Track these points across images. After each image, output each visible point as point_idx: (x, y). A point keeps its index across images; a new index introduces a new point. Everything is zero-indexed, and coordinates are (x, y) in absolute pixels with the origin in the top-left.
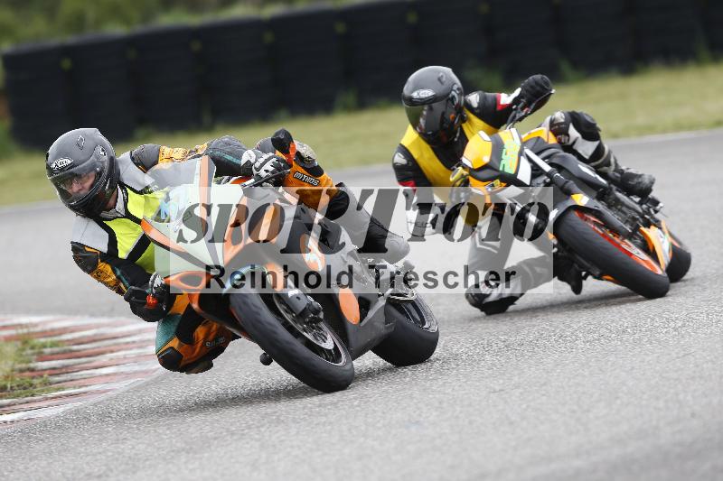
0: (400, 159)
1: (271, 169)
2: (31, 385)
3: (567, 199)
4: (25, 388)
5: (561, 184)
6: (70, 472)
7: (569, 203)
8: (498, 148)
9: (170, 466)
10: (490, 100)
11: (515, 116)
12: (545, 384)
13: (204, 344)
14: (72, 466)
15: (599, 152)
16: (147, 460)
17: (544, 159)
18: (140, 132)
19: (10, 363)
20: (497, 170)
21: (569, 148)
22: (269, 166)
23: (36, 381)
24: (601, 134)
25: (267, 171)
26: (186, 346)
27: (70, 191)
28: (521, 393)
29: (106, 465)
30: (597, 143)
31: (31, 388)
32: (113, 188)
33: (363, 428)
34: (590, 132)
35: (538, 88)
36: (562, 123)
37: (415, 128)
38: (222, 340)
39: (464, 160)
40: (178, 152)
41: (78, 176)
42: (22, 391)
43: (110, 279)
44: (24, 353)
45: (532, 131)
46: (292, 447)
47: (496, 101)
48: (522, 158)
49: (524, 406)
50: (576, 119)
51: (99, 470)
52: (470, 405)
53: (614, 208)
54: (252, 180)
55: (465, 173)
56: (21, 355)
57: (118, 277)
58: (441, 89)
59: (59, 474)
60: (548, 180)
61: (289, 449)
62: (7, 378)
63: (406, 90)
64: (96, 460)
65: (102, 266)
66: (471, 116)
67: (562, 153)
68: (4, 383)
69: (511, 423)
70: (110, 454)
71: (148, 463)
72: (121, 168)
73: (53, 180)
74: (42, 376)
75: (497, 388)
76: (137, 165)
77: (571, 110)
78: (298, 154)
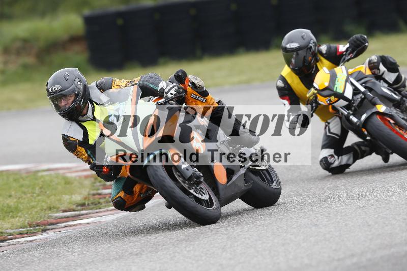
0: (280, 84)
1: (174, 93)
2: (99, 203)
3: (373, 108)
4: (96, 205)
5: (370, 99)
6: (121, 252)
7: (374, 110)
8: (333, 77)
9: (177, 248)
10: (333, 49)
11: (344, 59)
12: (388, 203)
13: (139, 195)
14: (121, 248)
15: (398, 79)
16: (164, 245)
17: (361, 85)
18: (161, 60)
19: (88, 190)
20: (333, 91)
21: (380, 78)
22: (173, 91)
23: (101, 201)
24: (400, 69)
25: (172, 94)
26: (128, 196)
27: (60, 105)
28: (375, 209)
29: (141, 248)
30: (397, 74)
31: (99, 205)
32: (85, 103)
33: (285, 228)
34: (392, 67)
35: (358, 42)
36: (374, 63)
37: (289, 66)
38: (150, 193)
39: (315, 84)
40: (123, 82)
41: (65, 96)
42: (94, 206)
43: (84, 157)
44: (95, 185)
45: (357, 67)
46: (245, 238)
47: (337, 49)
48: (347, 83)
49: (376, 216)
50: (384, 60)
51: (137, 251)
52: (346, 215)
53: (405, 113)
54: (163, 100)
55: (316, 92)
56: (93, 186)
57: (89, 155)
58: (303, 43)
59: (115, 253)
60: (363, 96)
61: (243, 240)
62: (85, 199)
63: (284, 43)
64: (135, 245)
65: (80, 149)
66: (322, 58)
67: (374, 80)
68: (83, 202)
69: (369, 226)
70: (143, 241)
71: (164, 247)
72: (91, 91)
73: (50, 98)
74: (105, 198)
75: (361, 206)
76: (100, 89)
77: (381, 55)
78: (193, 83)
